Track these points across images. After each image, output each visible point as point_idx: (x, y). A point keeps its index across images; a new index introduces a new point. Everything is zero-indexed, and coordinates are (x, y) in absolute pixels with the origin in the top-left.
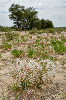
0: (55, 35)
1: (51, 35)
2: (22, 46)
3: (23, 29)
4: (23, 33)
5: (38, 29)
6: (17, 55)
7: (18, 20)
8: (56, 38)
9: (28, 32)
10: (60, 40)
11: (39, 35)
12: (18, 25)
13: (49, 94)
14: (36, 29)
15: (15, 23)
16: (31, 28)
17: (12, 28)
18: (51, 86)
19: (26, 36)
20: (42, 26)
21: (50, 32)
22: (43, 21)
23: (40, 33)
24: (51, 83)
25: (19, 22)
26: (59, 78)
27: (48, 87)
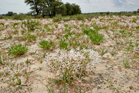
2: (49, 37)
3: (43, 16)
4: (45, 21)
5: (63, 16)
7: (36, 4)
11: (67, 23)
12: (37, 11)
13: (94, 84)
14: (60, 15)
15: (32, 8)
16: (54, 15)
18: (94, 77)
20: (67, 12)
21: (79, 19)
22: (68, 5)
23: (67, 21)
24: (94, 73)
25: (38, 7)
26: (101, 68)
27: (91, 78)
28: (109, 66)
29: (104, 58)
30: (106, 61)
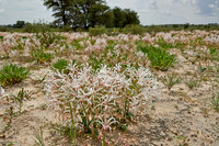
7: (64, 8)
11: (112, 38)
12: (64, 20)
13: (146, 140)
15: (57, 15)
20: (116, 22)
23: (114, 35)
24: (149, 119)
25: (67, 12)
27: (142, 128)
28: (182, 107)
30: (176, 98)
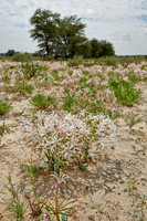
0: (117, 70)
1: (109, 69)
3: (56, 58)
5: (85, 58)
6: (43, 105)
7: (47, 39)
8: (118, 75)
9: (65, 63)
10: (126, 79)
11: (87, 69)
12: (47, 50)
13: (101, 181)
14: (81, 57)
16: (71, 56)
17: (35, 55)
18: (105, 166)
19: (62, 70)
20: (93, 52)
21: (109, 64)
22: (94, 42)
23: (89, 65)
24: (107, 160)
25: (50, 43)
26: (123, 151)
27: (100, 169)
28: (139, 147)
29: (133, 132)
30: (135, 138)
